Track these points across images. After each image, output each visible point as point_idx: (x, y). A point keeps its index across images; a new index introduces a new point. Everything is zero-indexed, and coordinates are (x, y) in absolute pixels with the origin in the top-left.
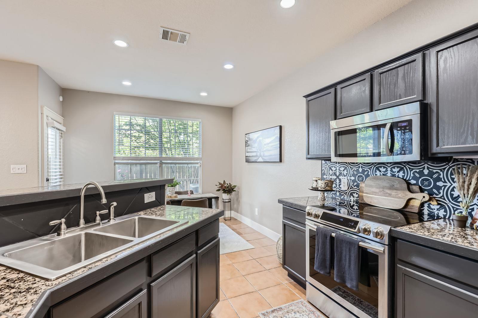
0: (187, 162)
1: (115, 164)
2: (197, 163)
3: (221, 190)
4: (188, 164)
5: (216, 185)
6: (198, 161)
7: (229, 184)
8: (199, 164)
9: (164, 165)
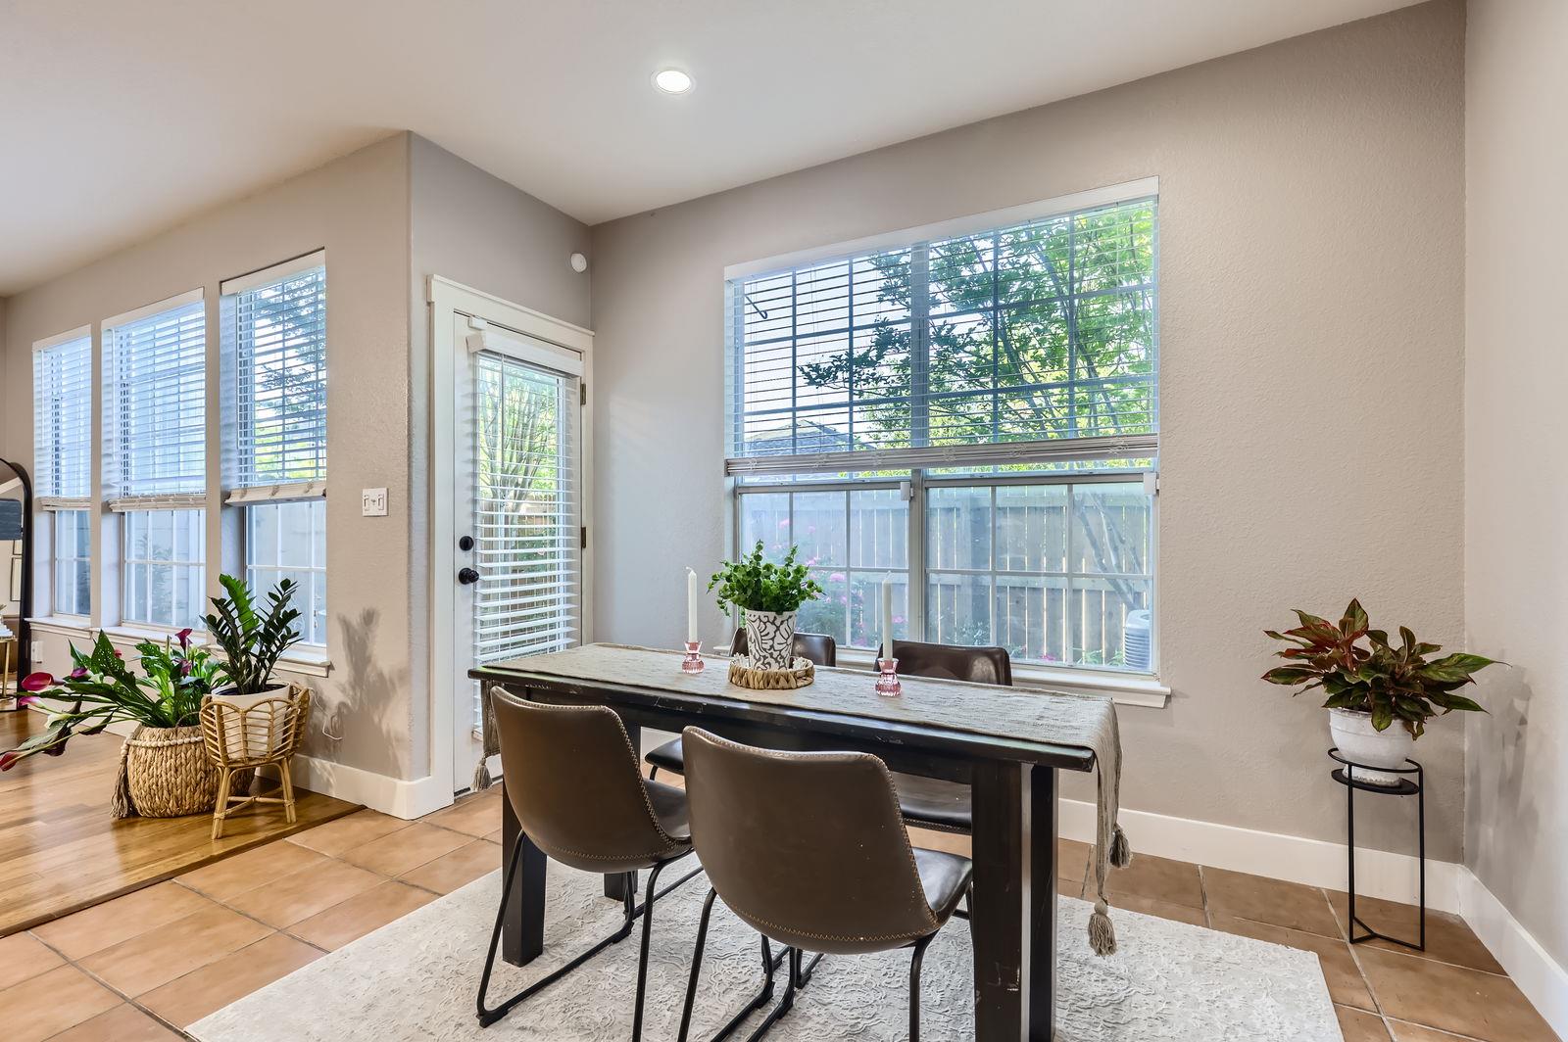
0: (1068, 467)
1: (737, 492)
2: (1136, 476)
3: (1313, 681)
4: (1069, 480)
5: (1273, 634)
6: (1141, 464)
7: (1396, 642)
8: (1149, 478)
9: (934, 492)
